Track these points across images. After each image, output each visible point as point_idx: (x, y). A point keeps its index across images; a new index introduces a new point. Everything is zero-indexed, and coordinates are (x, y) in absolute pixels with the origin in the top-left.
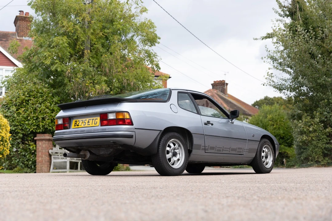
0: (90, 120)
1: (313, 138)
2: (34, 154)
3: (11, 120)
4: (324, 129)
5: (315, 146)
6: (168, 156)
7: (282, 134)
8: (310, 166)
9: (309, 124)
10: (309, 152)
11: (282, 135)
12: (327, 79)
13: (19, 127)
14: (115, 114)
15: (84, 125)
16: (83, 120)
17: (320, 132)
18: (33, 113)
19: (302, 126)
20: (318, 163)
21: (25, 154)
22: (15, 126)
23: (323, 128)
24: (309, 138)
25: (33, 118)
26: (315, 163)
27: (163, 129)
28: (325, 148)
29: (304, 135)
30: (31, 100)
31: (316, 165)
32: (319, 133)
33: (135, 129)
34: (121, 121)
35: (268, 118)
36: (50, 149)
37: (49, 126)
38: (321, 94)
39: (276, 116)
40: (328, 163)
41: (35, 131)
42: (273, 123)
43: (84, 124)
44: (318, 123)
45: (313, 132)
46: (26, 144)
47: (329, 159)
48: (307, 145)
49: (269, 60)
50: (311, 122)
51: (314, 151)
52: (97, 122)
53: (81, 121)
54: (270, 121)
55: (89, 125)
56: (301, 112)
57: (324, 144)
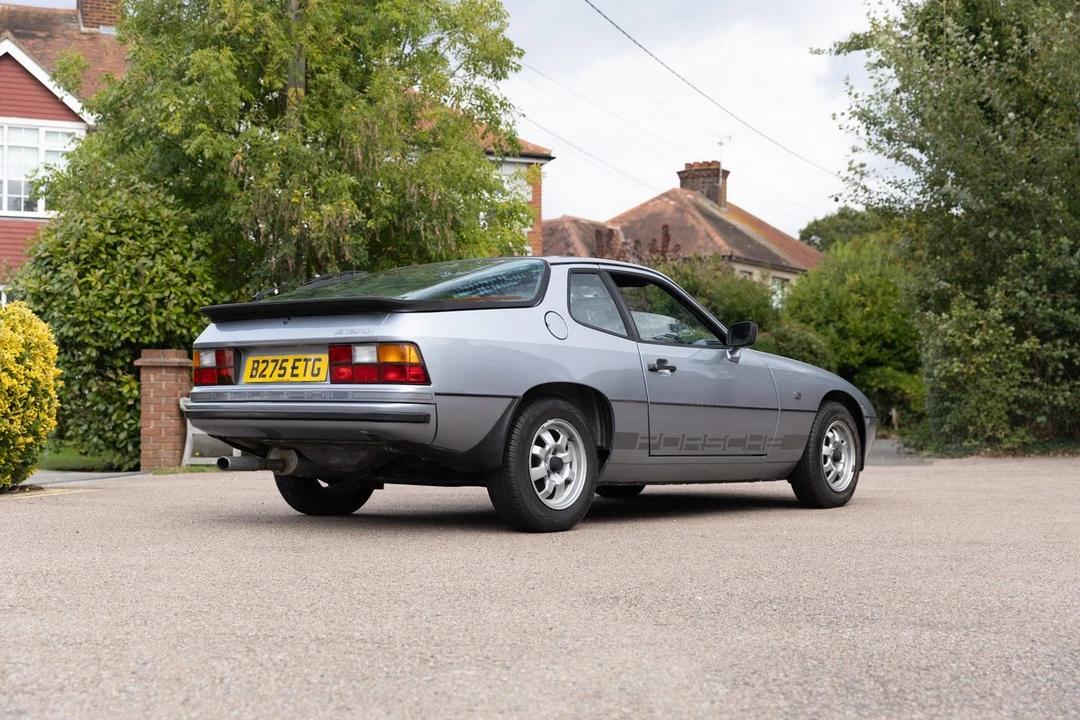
0: (300, 360)
1: (983, 369)
2: (134, 409)
3: (63, 307)
4: (1017, 342)
5: (988, 391)
6: (537, 473)
7: (889, 334)
8: (970, 452)
9: (971, 325)
10: (968, 411)
11: (889, 337)
12: (1030, 189)
13: (88, 326)
14: (374, 349)
15: (280, 376)
16: (277, 361)
17: (1003, 349)
18: (128, 285)
19: (950, 332)
20: (993, 445)
21: (107, 409)
22: (76, 323)
23: (1014, 338)
24: (969, 368)
25: (130, 300)
26: (984, 443)
27: (521, 393)
28: (1017, 400)
29: (955, 359)
30: (122, 243)
31: (988, 450)
32: (1002, 353)
33: (436, 394)
34: (391, 371)
35: (847, 283)
36: (182, 396)
37: (178, 325)
38: (1010, 233)
39: (871, 277)
40: (1024, 444)
41: (137, 340)
42: (862, 299)
43: (282, 372)
44: (999, 323)
45: (984, 350)
46: (111, 379)
47: (1027, 433)
48: (964, 391)
49: (855, 122)
50: (976, 319)
51: (985, 407)
52: (319, 369)
53: (273, 361)
54: (852, 291)
55: (297, 375)
56: (949, 286)
57: (1014, 387)
